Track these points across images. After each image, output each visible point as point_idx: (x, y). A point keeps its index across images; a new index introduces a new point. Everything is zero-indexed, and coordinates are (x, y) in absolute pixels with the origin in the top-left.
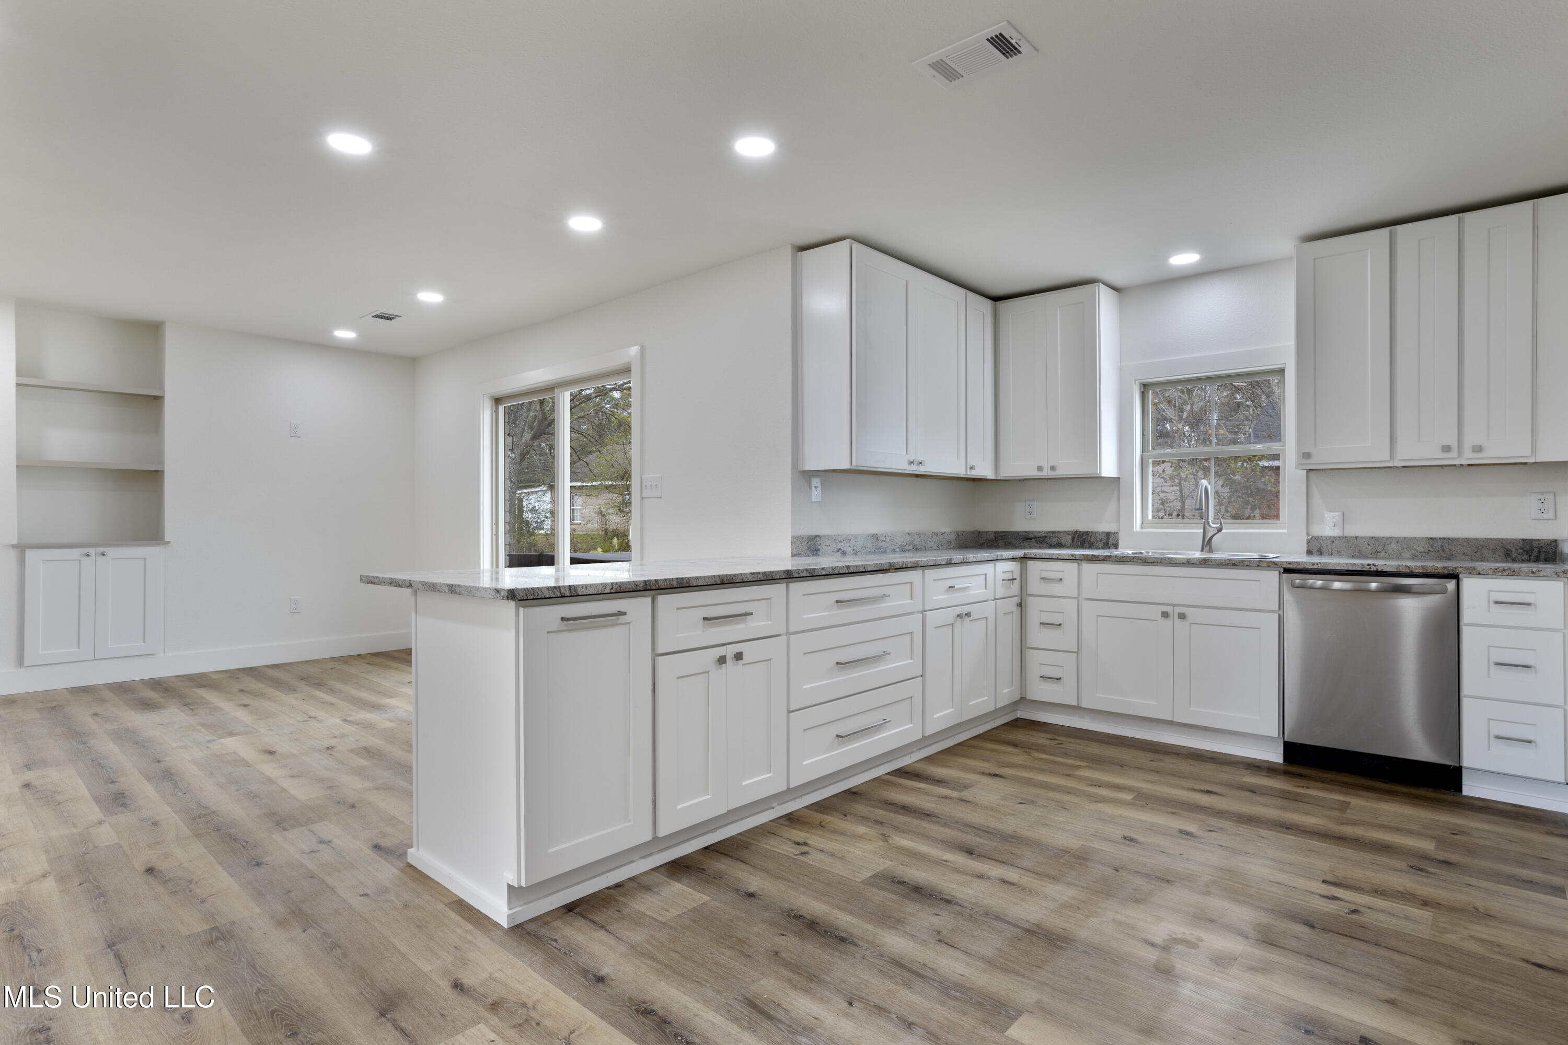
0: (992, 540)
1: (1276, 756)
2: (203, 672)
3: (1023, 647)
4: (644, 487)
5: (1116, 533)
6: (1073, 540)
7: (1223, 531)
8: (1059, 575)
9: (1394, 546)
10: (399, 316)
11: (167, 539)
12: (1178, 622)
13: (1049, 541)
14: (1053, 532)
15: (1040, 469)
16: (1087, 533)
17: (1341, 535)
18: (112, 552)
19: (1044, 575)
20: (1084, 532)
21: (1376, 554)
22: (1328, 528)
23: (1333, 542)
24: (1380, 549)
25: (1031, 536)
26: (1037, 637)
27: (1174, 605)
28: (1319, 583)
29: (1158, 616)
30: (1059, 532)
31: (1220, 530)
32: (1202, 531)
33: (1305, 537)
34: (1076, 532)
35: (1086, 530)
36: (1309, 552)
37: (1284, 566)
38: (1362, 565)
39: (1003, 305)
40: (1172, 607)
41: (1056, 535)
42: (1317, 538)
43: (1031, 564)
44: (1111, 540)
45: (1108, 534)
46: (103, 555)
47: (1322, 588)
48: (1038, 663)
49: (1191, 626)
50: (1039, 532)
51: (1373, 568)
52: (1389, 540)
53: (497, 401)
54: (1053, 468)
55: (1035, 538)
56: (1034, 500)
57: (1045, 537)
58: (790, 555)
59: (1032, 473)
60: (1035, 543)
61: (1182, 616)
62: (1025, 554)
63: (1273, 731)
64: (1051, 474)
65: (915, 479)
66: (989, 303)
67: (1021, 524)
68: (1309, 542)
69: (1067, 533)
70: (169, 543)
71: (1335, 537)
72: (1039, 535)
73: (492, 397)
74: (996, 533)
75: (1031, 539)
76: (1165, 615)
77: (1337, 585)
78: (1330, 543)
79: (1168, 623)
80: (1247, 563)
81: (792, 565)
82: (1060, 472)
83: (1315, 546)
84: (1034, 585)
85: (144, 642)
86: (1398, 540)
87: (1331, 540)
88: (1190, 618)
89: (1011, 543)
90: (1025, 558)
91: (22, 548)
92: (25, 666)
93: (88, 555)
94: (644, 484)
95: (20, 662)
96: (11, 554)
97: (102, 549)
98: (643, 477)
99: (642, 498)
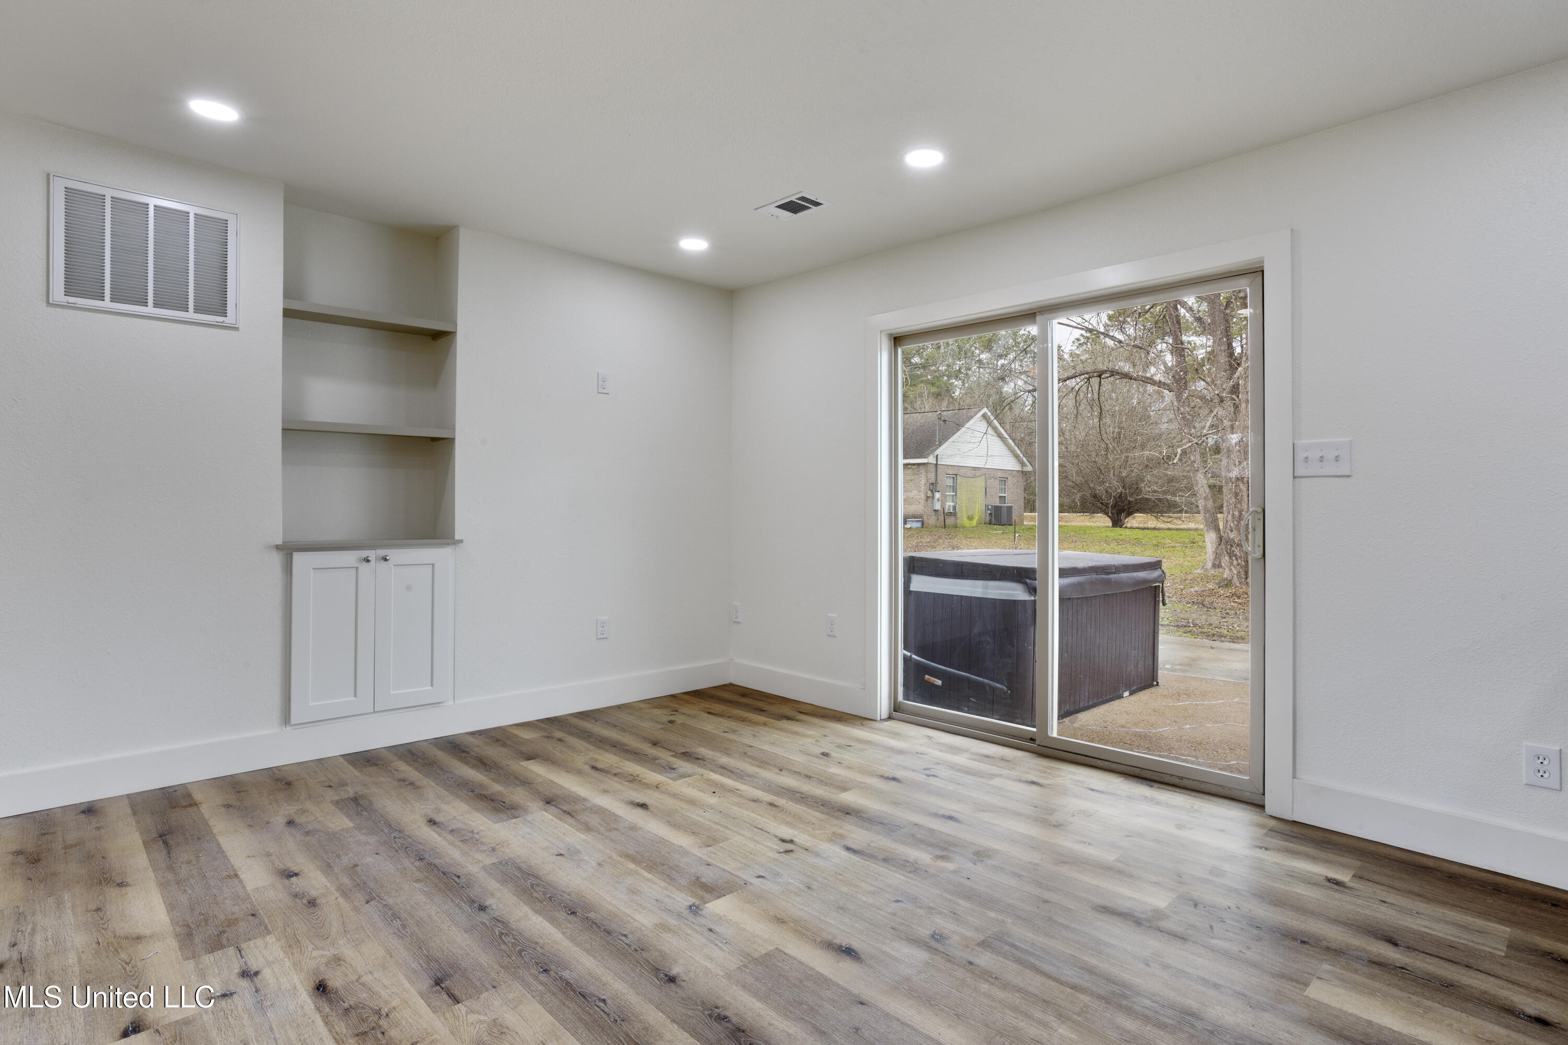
2: (500, 725)
10: (817, 204)
11: (457, 537)
18: (398, 555)
46: (386, 560)
53: (897, 340)
70: (461, 541)
73: (891, 335)
85: (432, 685)
91: (288, 550)
92: (292, 724)
93: (367, 560)
94: (1301, 455)
95: (286, 718)
96: (276, 559)
97: (382, 552)
98: (1297, 442)
99: (1294, 477)
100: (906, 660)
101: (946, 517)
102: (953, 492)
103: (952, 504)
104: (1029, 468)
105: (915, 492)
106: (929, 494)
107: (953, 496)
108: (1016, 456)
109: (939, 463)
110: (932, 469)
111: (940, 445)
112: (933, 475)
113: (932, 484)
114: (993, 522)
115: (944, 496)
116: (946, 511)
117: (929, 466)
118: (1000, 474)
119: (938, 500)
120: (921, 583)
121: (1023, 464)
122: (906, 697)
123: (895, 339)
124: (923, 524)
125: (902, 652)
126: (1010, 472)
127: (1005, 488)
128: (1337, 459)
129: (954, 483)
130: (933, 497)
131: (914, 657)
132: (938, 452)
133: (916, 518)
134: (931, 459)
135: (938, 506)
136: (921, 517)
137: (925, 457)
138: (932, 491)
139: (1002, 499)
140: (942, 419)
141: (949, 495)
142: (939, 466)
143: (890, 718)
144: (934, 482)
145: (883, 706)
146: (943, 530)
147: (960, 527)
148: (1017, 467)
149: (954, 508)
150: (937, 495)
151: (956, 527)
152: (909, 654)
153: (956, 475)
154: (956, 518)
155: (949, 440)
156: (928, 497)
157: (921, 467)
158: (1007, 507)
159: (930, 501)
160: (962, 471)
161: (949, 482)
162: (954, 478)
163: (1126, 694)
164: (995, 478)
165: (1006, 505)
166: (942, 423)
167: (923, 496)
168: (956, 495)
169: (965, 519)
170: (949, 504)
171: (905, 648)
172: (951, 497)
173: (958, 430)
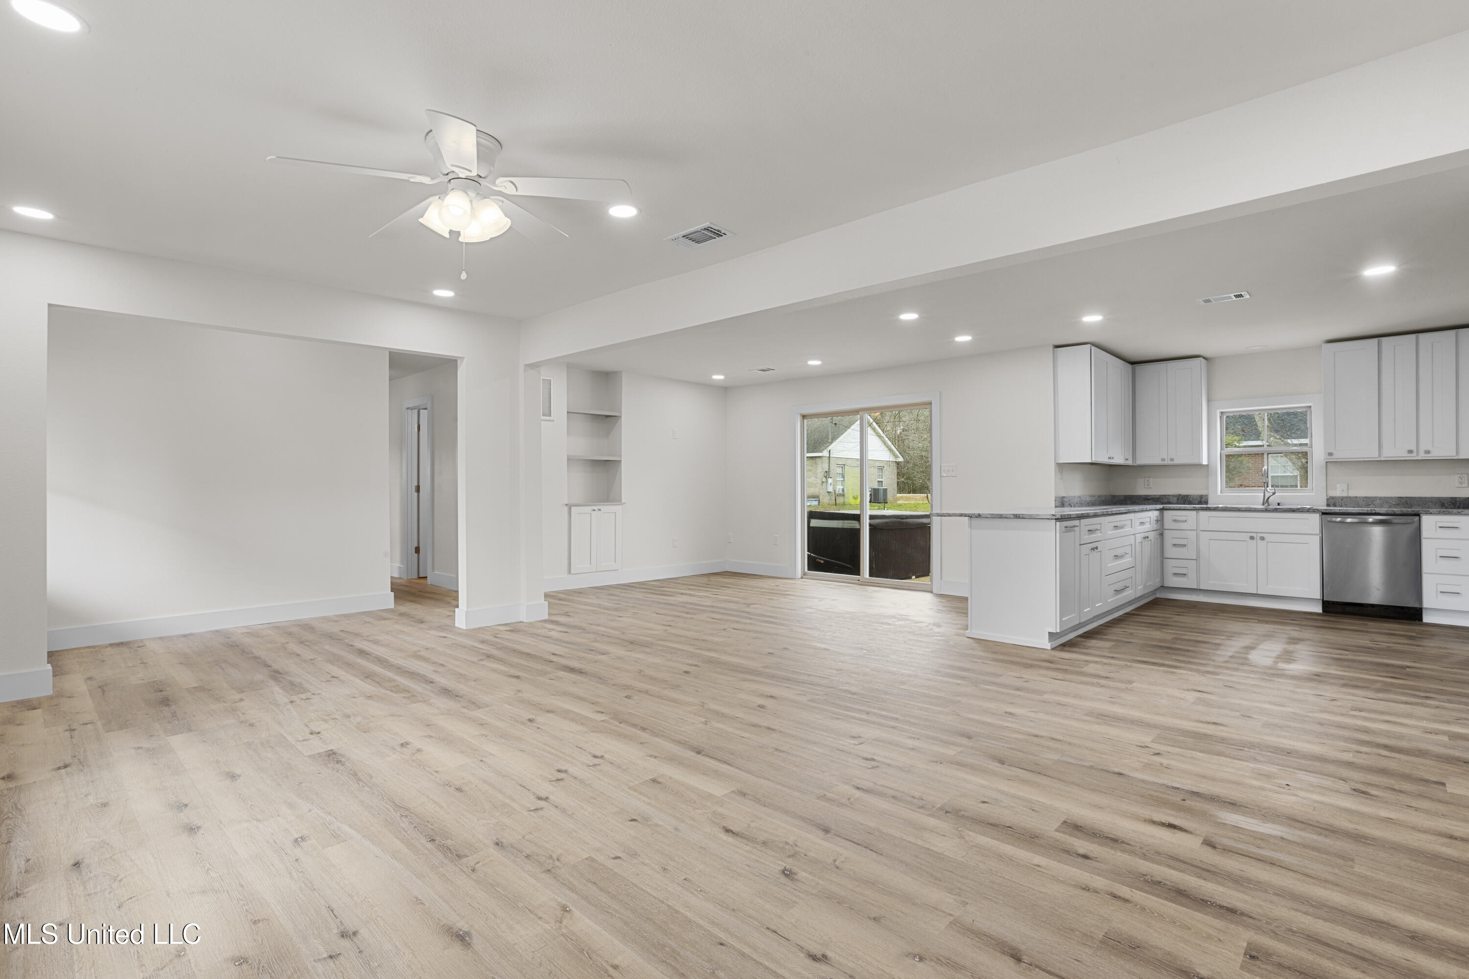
0: (1123, 500)
1: (1318, 609)
3: (1163, 557)
4: (942, 471)
5: (1207, 496)
6: (1178, 500)
7: (1276, 494)
8: (1184, 519)
9: (1378, 501)
10: (773, 370)
11: (623, 501)
12: (1260, 542)
13: (1161, 501)
14: (1165, 496)
15: (1163, 460)
16: (1187, 496)
17: (1347, 496)
18: (604, 508)
19: (1174, 518)
20: (1185, 495)
21: (1368, 505)
22: (1338, 492)
23: (1342, 500)
24: (1370, 503)
25: (1150, 498)
26: (1170, 552)
27: (1257, 533)
28: (1339, 519)
29: (1248, 539)
30: (1168, 495)
31: (1274, 494)
32: (1263, 494)
33: (1326, 497)
34: (1180, 495)
35: (1185, 494)
36: (1328, 505)
37: (1322, 511)
38: (1368, 510)
39: (1139, 368)
40: (1256, 534)
41: (1167, 497)
42: (1332, 498)
43: (1166, 512)
44: (1203, 500)
45: (1201, 496)
46: (600, 510)
47: (1340, 522)
48: (1171, 567)
49: (1267, 544)
50: (1155, 495)
51: (1373, 512)
52: (1375, 498)
53: (804, 417)
54: (1172, 460)
55: (1152, 499)
56: (1150, 477)
57: (1159, 498)
58: (1054, 506)
59: (1157, 461)
60: (1152, 502)
61: (1262, 539)
62: (1163, 507)
63: (1318, 596)
64: (1170, 463)
65: (1090, 466)
66: (1130, 366)
67: (1142, 491)
68: (1328, 500)
69: (1174, 496)
70: (624, 503)
71: (1343, 497)
72: (1155, 497)
73: (801, 414)
74: (1125, 496)
75: (1149, 499)
76: (1252, 538)
77: (1349, 520)
78: (1340, 500)
79: (1254, 542)
80: (1301, 510)
81: (1056, 512)
82: (1176, 462)
83: (1331, 501)
84: (1168, 524)
86: (1380, 498)
87: (1341, 498)
88: (1267, 539)
89: (1135, 502)
90: (1163, 509)
91: (569, 506)
92: (572, 573)
93: (594, 510)
94: (942, 469)
95: (569, 572)
96: (566, 509)
97: (599, 507)
98: (942, 465)
99: (941, 477)
100: (808, 554)
101: (837, 497)
102: (842, 478)
103: (841, 487)
104: (901, 459)
105: (813, 478)
106: (824, 479)
107: (842, 481)
108: (890, 450)
109: (831, 456)
110: (826, 460)
111: (831, 443)
112: (827, 465)
113: (826, 472)
114: (873, 501)
115: (835, 481)
116: (837, 492)
117: (824, 458)
118: (878, 464)
119: (831, 484)
120: (815, 523)
121: (896, 457)
122: (809, 569)
123: (803, 416)
124: (819, 503)
125: (806, 553)
126: (886, 462)
127: (882, 475)
128: (952, 470)
129: (842, 471)
130: (827, 482)
131: (812, 554)
132: (830, 448)
133: (815, 498)
134: (825, 453)
135: (830, 489)
136: (818, 497)
137: (821, 452)
138: (826, 477)
139: (880, 482)
140: (834, 423)
141: (839, 481)
142: (831, 458)
143: (802, 578)
144: (827, 470)
145: (799, 573)
146: (835, 507)
147: (847, 505)
148: (892, 459)
149: (843, 490)
150: (830, 481)
151: (845, 505)
152: (809, 553)
153: (844, 465)
154: (844, 498)
155: (837, 441)
156: (823, 482)
157: (817, 459)
158: (883, 489)
159: (824, 484)
160: (849, 462)
161: (839, 470)
162: (842, 467)
163: (914, 577)
164: (874, 467)
165: (883, 488)
166: (834, 425)
167: (819, 482)
168: (844, 480)
169: (851, 498)
170: (839, 487)
171: (808, 551)
172: (841, 482)
173: (846, 431)
